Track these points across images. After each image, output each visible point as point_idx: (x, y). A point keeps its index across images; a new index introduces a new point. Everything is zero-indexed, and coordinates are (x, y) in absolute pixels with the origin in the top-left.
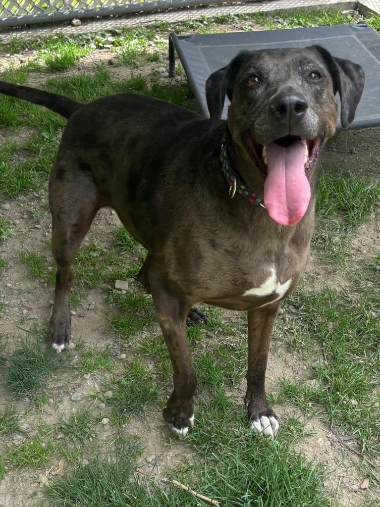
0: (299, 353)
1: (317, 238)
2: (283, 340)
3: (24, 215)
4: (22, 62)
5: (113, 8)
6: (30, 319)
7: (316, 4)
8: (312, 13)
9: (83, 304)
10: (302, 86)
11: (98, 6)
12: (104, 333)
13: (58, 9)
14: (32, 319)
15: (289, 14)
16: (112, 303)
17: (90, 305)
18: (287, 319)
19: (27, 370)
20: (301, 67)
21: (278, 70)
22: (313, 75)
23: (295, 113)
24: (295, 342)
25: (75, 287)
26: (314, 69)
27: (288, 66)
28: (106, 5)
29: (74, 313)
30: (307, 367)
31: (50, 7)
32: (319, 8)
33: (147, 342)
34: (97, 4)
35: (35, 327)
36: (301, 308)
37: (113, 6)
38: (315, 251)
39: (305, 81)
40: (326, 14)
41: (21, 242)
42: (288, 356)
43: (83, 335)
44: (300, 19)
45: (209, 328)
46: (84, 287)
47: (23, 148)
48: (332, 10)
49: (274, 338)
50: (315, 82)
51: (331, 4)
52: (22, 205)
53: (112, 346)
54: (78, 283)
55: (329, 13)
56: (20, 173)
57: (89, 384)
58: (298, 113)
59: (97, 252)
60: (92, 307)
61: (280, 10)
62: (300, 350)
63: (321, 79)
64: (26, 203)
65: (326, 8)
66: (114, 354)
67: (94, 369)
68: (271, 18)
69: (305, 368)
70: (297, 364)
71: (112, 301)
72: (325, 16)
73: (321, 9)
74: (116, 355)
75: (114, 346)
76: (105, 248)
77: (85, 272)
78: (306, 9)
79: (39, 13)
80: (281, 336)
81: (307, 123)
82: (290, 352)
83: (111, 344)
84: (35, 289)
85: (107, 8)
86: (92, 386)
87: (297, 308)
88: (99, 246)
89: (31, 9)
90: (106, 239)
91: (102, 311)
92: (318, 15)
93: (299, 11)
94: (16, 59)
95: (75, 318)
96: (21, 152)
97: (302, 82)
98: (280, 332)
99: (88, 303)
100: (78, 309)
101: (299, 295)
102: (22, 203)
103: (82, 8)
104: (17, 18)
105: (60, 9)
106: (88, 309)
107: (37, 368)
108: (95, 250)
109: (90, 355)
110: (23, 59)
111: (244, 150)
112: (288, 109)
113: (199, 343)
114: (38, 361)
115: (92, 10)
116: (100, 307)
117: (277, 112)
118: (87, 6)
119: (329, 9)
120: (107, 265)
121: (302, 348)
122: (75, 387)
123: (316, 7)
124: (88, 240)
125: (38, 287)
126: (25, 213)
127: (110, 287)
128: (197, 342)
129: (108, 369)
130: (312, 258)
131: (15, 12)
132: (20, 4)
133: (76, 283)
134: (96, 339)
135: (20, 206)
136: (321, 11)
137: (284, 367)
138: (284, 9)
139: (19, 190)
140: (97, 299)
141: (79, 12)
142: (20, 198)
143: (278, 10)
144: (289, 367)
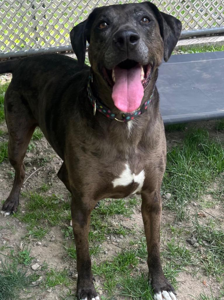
0: (213, 276)
1: (221, 193)
2: (200, 266)
3: (6, 176)
4: (6, 80)
5: (68, 47)
6: (8, 247)
7: (206, 42)
8: (204, 47)
9: (47, 237)
10: (136, 27)
11: (58, 45)
12: (62, 258)
13: (31, 48)
14: (10, 247)
15: (188, 49)
16: (68, 237)
17: (51, 238)
18: (202, 251)
19: (5, 284)
20: (136, 13)
21: (120, 17)
22: (145, 19)
23: (130, 43)
24: (210, 268)
25: (41, 225)
26: (145, 15)
27: (127, 15)
28: (63, 45)
29: (40, 243)
30: (220, 288)
31: (26, 46)
32: (209, 45)
33: (95, 266)
34: (57, 44)
35: (12, 253)
36: (212, 243)
37: (68, 45)
38: (220, 201)
39: (139, 23)
40: (213, 48)
41: (3, 194)
42: (205, 279)
43: (47, 259)
44: (196, 51)
45: (141, 256)
46: (48, 225)
47: (6, 133)
48: (218, 45)
49: (193, 265)
50: (146, 24)
51: (217, 42)
52: (5, 169)
53: (68, 268)
54: (43, 223)
55: (216, 47)
56: (4, 148)
57: (51, 296)
58: (133, 42)
59: (57, 201)
60: (53, 239)
61: (182, 46)
62: (214, 274)
63: (150, 22)
64: (8, 168)
65: (213, 45)
66: (70, 274)
67: (55, 285)
68: (176, 51)
69: (219, 288)
70: (212, 285)
71: (68, 235)
72: (213, 49)
73: (210, 45)
74: (72, 275)
75: (70, 268)
76: (63, 198)
77: (48, 215)
78: (200, 45)
79: (19, 50)
80: (198, 263)
81: (140, 50)
82: (206, 276)
83: (67, 266)
84: (12, 226)
85: (64, 46)
86: (53, 298)
87: (209, 242)
88: (58, 196)
89: (14, 47)
90: (63, 192)
91: (60, 242)
92: (208, 48)
93: (195, 46)
94: (2, 78)
95: (41, 247)
96: (5, 135)
97: (137, 24)
98: (197, 260)
99: (50, 237)
100: (43, 241)
101: (210, 233)
102: (4, 168)
103: (47, 47)
104: (4, 53)
105: (33, 47)
106: (50, 241)
107: (12, 283)
108: (55, 200)
109: (52, 274)
110: (8, 79)
111: (101, 77)
112: (125, 40)
113: (135, 267)
114: (13, 278)
115: (54, 48)
116: (59, 239)
117: (118, 43)
118: (50, 45)
119: (216, 45)
120: (64, 210)
121: (216, 273)
122: (41, 298)
123: (206, 44)
124: (51, 192)
125: (15, 225)
126: (6, 175)
127: (66, 225)
128: (134, 266)
129: (65, 285)
130: (217, 207)
131: (3, 50)
132: (6, 45)
133: (42, 222)
134: (56, 262)
135: (3, 170)
136: (210, 46)
137: (202, 287)
138: (185, 46)
139: (3, 159)
140: (57, 234)
141: (45, 49)
142: (3, 165)
143: (180, 46)
144: (206, 287)
